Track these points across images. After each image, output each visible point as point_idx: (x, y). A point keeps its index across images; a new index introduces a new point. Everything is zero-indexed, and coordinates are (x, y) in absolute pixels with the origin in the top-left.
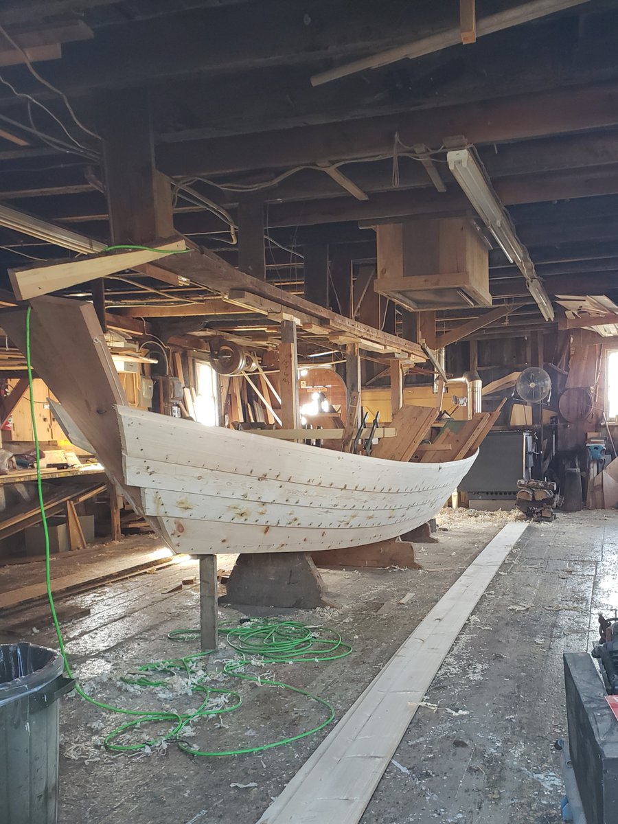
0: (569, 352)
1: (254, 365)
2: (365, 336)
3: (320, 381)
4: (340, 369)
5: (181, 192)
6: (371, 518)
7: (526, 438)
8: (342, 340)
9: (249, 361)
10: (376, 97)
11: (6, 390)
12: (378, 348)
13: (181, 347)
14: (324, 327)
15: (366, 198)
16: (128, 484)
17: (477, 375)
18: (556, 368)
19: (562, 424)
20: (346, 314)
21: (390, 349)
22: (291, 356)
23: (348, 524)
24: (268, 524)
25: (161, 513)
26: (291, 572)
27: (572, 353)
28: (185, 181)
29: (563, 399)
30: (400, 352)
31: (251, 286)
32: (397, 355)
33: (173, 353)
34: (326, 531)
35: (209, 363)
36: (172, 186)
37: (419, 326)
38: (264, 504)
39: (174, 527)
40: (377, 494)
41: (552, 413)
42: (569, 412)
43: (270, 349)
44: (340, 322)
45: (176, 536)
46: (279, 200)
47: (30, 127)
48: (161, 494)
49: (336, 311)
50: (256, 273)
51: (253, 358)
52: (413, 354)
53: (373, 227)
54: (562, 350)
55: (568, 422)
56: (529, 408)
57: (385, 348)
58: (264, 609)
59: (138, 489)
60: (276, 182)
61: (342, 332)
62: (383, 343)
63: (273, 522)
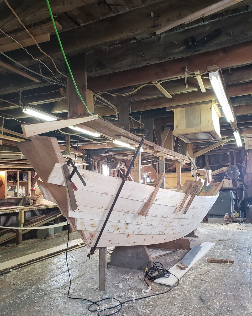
0: (246, 159)
1: (123, 166)
2: (167, 153)
3: (147, 171)
4: (154, 166)
5: (97, 98)
6: (173, 229)
7: (232, 193)
8: (158, 155)
9: (121, 164)
10: (180, 49)
11: (34, 176)
12: (172, 158)
13: (97, 160)
14: (151, 150)
15: (171, 97)
16: (70, 217)
17: (209, 168)
18: (242, 165)
19: (245, 187)
20: (160, 144)
21: (176, 158)
22: (138, 161)
23: (163, 232)
24: (129, 233)
25: (83, 229)
26: (138, 253)
27: (248, 159)
28: (99, 93)
29: (245, 177)
30: (180, 159)
31: (124, 134)
32: (179, 161)
33: (94, 162)
34: (154, 236)
35: (107, 165)
36: (94, 96)
37: (187, 149)
38: (127, 224)
39: (89, 235)
40: (176, 219)
41: (241, 183)
42: (248, 183)
43: (128, 160)
44: (157, 148)
45: (90, 239)
46: (135, 100)
47: (41, 74)
48: (84, 221)
49: (156, 143)
50: (126, 129)
51: (122, 163)
52: (185, 160)
53: (172, 110)
54: (243, 158)
55: (247, 186)
56: (231, 181)
57: (175, 158)
58: (126, 269)
59: (74, 219)
60: (135, 91)
61: (158, 152)
62: (174, 156)
63: (131, 232)
